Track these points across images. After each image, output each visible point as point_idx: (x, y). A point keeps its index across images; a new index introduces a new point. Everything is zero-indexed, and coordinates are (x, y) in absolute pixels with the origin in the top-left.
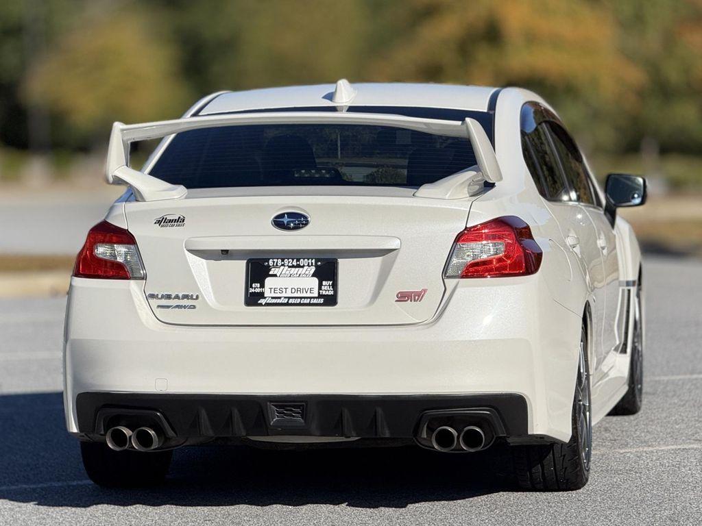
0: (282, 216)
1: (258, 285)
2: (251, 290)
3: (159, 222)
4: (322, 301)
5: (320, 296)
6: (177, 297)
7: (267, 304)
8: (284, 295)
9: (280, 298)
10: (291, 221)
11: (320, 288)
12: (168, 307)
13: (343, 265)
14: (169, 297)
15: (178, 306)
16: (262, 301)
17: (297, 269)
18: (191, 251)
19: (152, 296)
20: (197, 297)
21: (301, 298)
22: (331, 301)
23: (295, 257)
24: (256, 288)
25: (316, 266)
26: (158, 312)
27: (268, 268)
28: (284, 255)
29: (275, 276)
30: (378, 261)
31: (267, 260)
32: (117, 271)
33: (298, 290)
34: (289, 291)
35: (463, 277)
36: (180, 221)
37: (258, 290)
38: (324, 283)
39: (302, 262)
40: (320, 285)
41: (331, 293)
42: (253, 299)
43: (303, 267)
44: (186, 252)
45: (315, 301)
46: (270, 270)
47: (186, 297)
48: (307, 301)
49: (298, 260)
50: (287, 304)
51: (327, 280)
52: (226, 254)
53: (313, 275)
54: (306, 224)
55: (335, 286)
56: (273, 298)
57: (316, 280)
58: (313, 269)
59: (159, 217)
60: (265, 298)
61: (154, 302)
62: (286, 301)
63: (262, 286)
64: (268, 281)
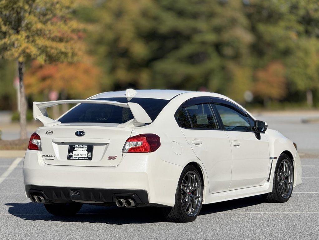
0: (77, 132)
1: (71, 153)
2: (69, 155)
4: (88, 159)
5: (88, 157)
6: (49, 156)
7: (73, 159)
8: (78, 156)
9: (76, 157)
10: (80, 134)
11: (88, 155)
12: (47, 159)
13: (95, 148)
14: (47, 156)
15: (50, 159)
16: (72, 158)
17: (82, 149)
18: (54, 142)
20: (54, 156)
21: (82, 158)
22: (90, 159)
23: (82, 144)
25: (87, 148)
26: (45, 161)
27: (74, 148)
28: (79, 144)
29: (76, 150)
30: (105, 146)
31: (74, 146)
32: (36, 148)
33: (82, 155)
34: (79, 155)
35: (128, 152)
36: (52, 133)
37: (71, 155)
38: (89, 153)
39: (83, 146)
40: (88, 154)
41: (91, 156)
42: (69, 158)
43: (84, 148)
44: (52, 142)
45: (86, 159)
46: (75, 149)
47: (51, 156)
48: (84, 159)
49: (82, 146)
50: (78, 159)
51: (90, 152)
52: (63, 143)
54: (84, 135)
55: (92, 154)
56: (75, 157)
57: (87, 152)
58: (86, 149)
59: (46, 131)
60: (72, 157)
61: (44, 157)
62: (78, 158)
63: (72, 154)
64: (74, 152)
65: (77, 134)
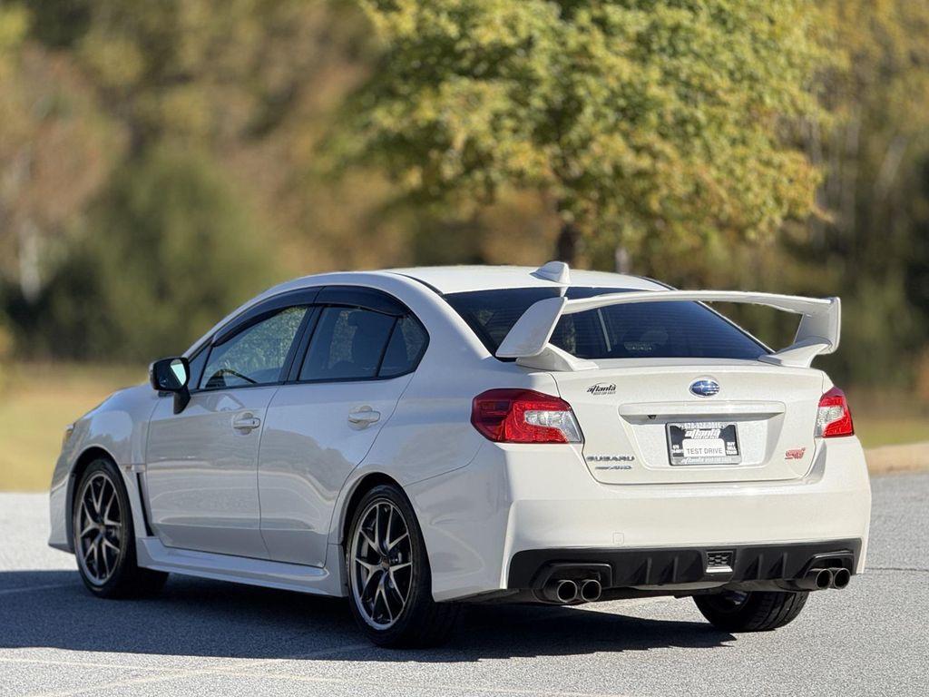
0: (698, 383)
1: (678, 446)
2: (673, 452)
3: (592, 390)
4: (729, 459)
5: (727, 456)
6: (615, 459)
7: (688, 464)
8: (700, 455)
9: (697, 458)
10: (705, 389)
11: (726, 449)
13: (741, 427)
14: (608, 458)
15: (616, 468)
16: (684, 461)
17: (707, 432)
19: (592, 459)
20: (633, 458)
21: (714, 458)
22: (736, 459)
23: (704, 421)
24: (676, 449)
25: (721, 430)
26: (596, 473)
27: (683, 432)
28: (695, 419)
29: (690, 438)
30: (764, 423)
31: (684, 425)
32: (552, 436)
33: (710, 450)
34: (703, 450)
35: (827, 436)
36: (612, 388)
37: (678, 451)
38: (729, 444)
39: (710, 425)
40: (726, 445)
41: (736, 452)
42: (674, 458)
43: (711, 429)
44: (620, 418)
45: (724, 460)
46: (685, 433)
47: (624, 459)
48: (718, 460)
49: (707, 424)
50: (703, 463)
51: (730, 441)
52: (653, 419)
53: (720, 437)
54: (717, 391)
55: (737, 446)
56: (691, 458)
57: (722, 441)
58: (719, 432)
59: (591, 385)
60: (686, 458)
61: (592, 464)
62: (702, 460)
63: (681, 447)
64: (685, 442)
65: (697, 390)
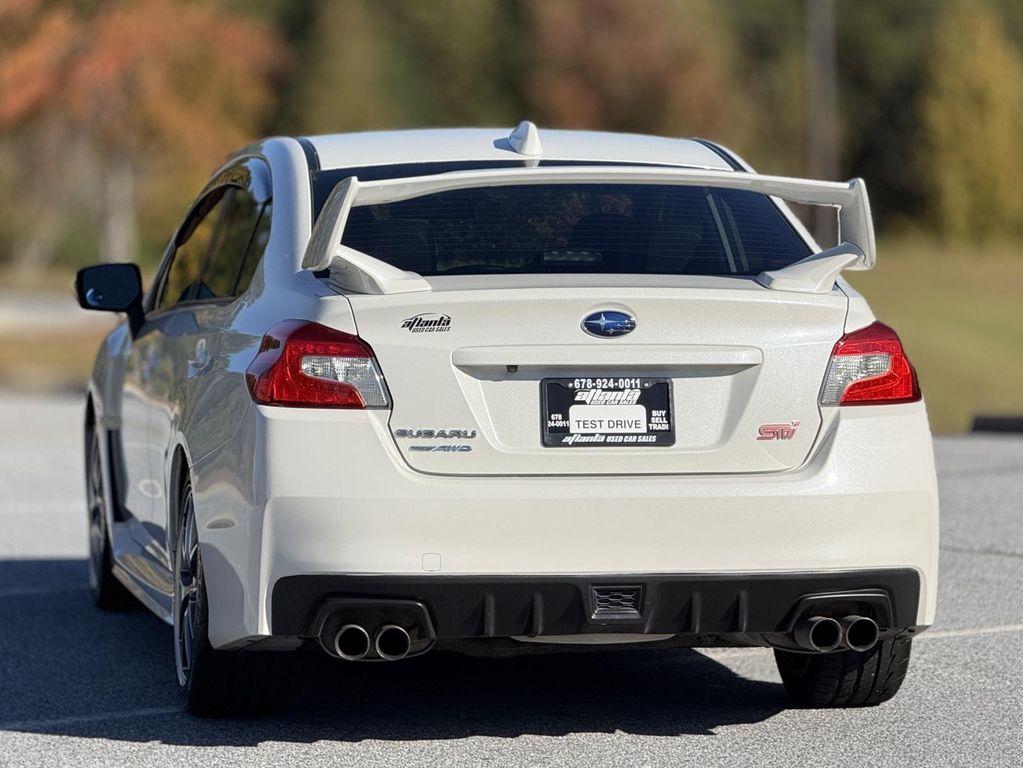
0: (597, 316)
1: (560, 416)
2: (551, 424)
3: (409, 325)
4: (653, 439)
5: (650, 432)
6: (442, 434)
7: (576, 444)
8: (598, 430)
9: (593, 435)
10: (608, 325)
11: (649, 421)
13: (680, 387)
14: (429, 434)
15: (444, 448)
16: (568, 440)
17: (615, 393)
18: (462, 368)
19: (403, 433)
20: (474, 434)
21: (624, 435)
22: (666, 438)
23: (611, 375)
24: (556, 420)
25: (643, 390)
26: (411, 456)
27: (573, 392)
28: (595, 373)
29: (584, 403)
30: (727, 381)
31: (572, 380)
32: (343, 397)
33: (618, 423)
34: (605, 424)
35: (845, 403)
36: (443, 323)
37: (560, 424)
38: (654, 413)
39: (621, 383)
40: (649, 417)
41: (666, 427)
42: (554, 437)
43: (623, 390)
44: (454, 368)
45: (644, 439)
47: (457, 434)
48: (633, 439)
49: (616, 380)
50: (605, 444)
51: (658, 409)
52: (512, 371)
53: (638, 402)
54: (632, 329)
55: (669, 417)
56: (583, 435)
57: (642, 410)
58: (637, 394)
59: (410, 316)
60: (572, 435)
61: (405, 443)
62: (602, 439)
63: (566, 418)
64: (574, 410)
65: (593, 326)
